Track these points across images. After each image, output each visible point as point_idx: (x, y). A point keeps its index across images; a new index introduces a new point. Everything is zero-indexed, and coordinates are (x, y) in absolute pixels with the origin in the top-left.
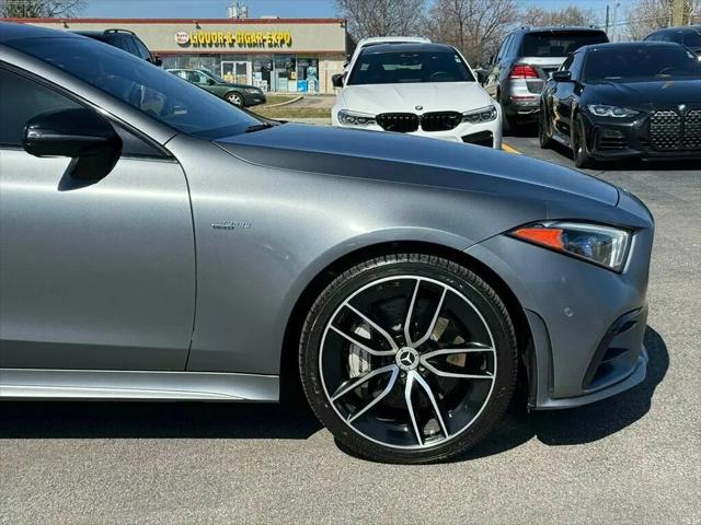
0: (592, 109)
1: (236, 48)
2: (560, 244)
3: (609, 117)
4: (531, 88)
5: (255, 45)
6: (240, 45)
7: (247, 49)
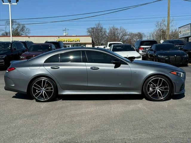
0: (159, 56)
1: (67, 42)
2: (176, 74)
3: (162, 57)
4: (143, 51)
5: (72, 41)
6: (68, 41)
7: (70, 42)
